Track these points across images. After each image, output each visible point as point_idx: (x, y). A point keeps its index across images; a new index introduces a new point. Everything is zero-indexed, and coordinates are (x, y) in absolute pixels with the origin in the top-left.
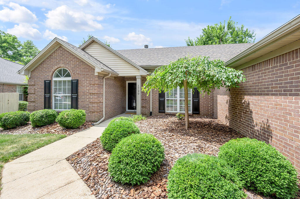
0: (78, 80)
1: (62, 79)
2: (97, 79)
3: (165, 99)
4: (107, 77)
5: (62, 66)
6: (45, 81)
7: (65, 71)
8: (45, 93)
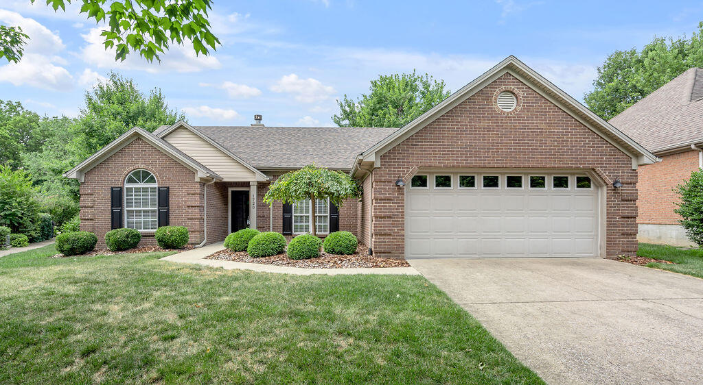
0: (168, 188)
1: (141, 185)
2: (198, 186)
3: (291, 216)
4: (210, 183)
5: (141, 166)
6: (112, 188)
7: (146, 174)
8: (112, 206)
